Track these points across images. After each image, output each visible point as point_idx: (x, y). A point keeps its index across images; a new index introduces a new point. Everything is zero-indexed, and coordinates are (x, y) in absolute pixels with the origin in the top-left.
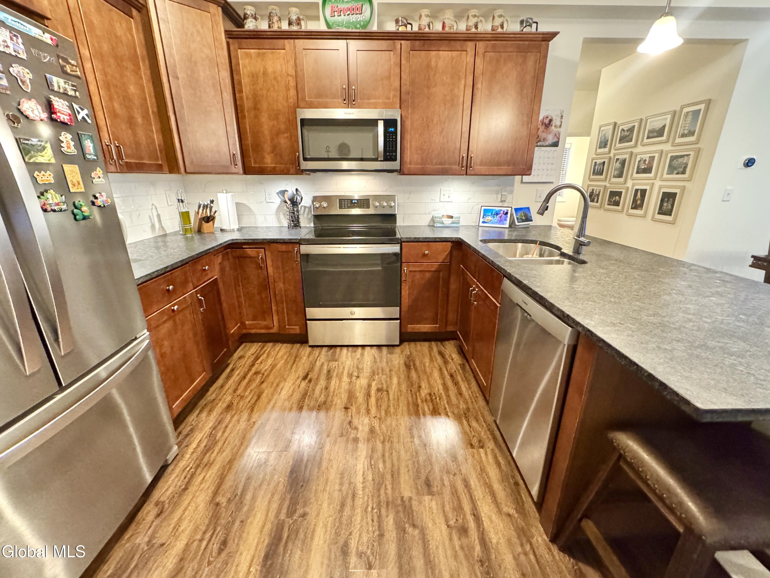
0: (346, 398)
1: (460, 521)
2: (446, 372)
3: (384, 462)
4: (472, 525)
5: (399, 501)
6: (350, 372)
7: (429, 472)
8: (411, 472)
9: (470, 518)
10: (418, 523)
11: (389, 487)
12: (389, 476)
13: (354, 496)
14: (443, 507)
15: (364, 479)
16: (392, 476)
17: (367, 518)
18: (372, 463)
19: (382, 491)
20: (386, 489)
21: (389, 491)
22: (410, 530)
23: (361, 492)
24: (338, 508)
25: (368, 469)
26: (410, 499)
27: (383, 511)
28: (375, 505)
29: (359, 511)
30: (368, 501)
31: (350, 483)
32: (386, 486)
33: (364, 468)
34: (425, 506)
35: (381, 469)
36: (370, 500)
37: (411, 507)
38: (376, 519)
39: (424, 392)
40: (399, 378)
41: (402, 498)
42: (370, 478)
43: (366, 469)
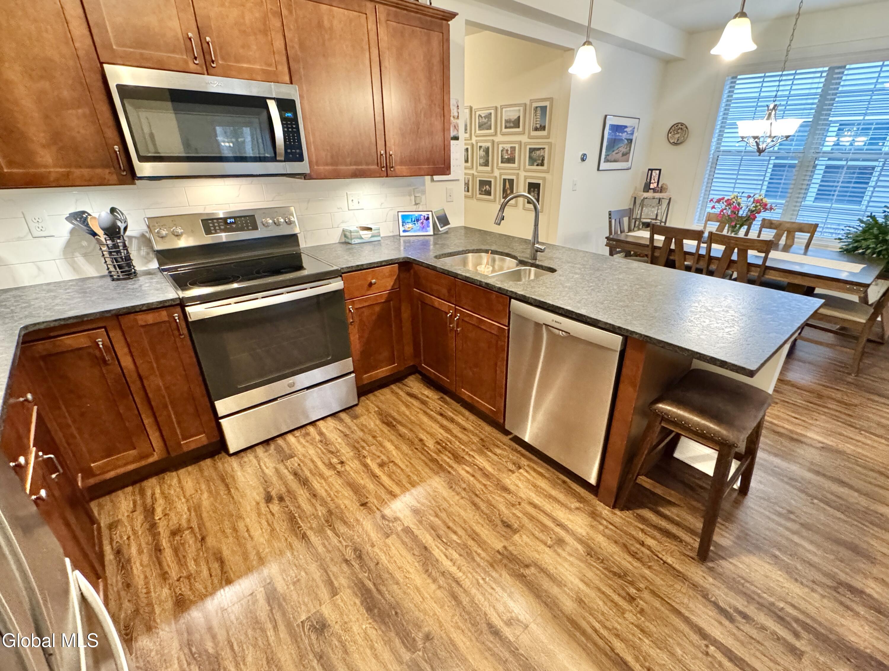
0: (351, 493)
1: (554, 536)
2: (432, 413)
3: (455, 533)
4: (562, 533)
5: (500, 557)
6: (327, 462)
7: (500, 515)
8: (485, 525)
9: (558, 529)
10: (527, 562)
11: (480, 551)
12: (470, 543)
13: (458, 583)
14: (533, 535)
15: (451, 560)
16: (473, 539)
17: (486, 590)
18: (444, 540)
19: (478, 559)
20: (479, 555)
21: (483, 554)
22: (527, 572)
23: (460, 574)
24: (453, 603)
25: (446, 549)
26: (505, 547)
27: (494, 574)
28: (482, 575)
29: (474, 591)
30: (473, 576)
31: (443, 574)
32: (476, 552)
33: (441, 551)
34: (521, 545)
35: (459, 541)
36: (474, 574)
37: (512, 554)
38: (494, 585)
39: (430, 443)
40: (391, 441)
41: (498, 552)
42: (456, 556)
43: (444, 550)
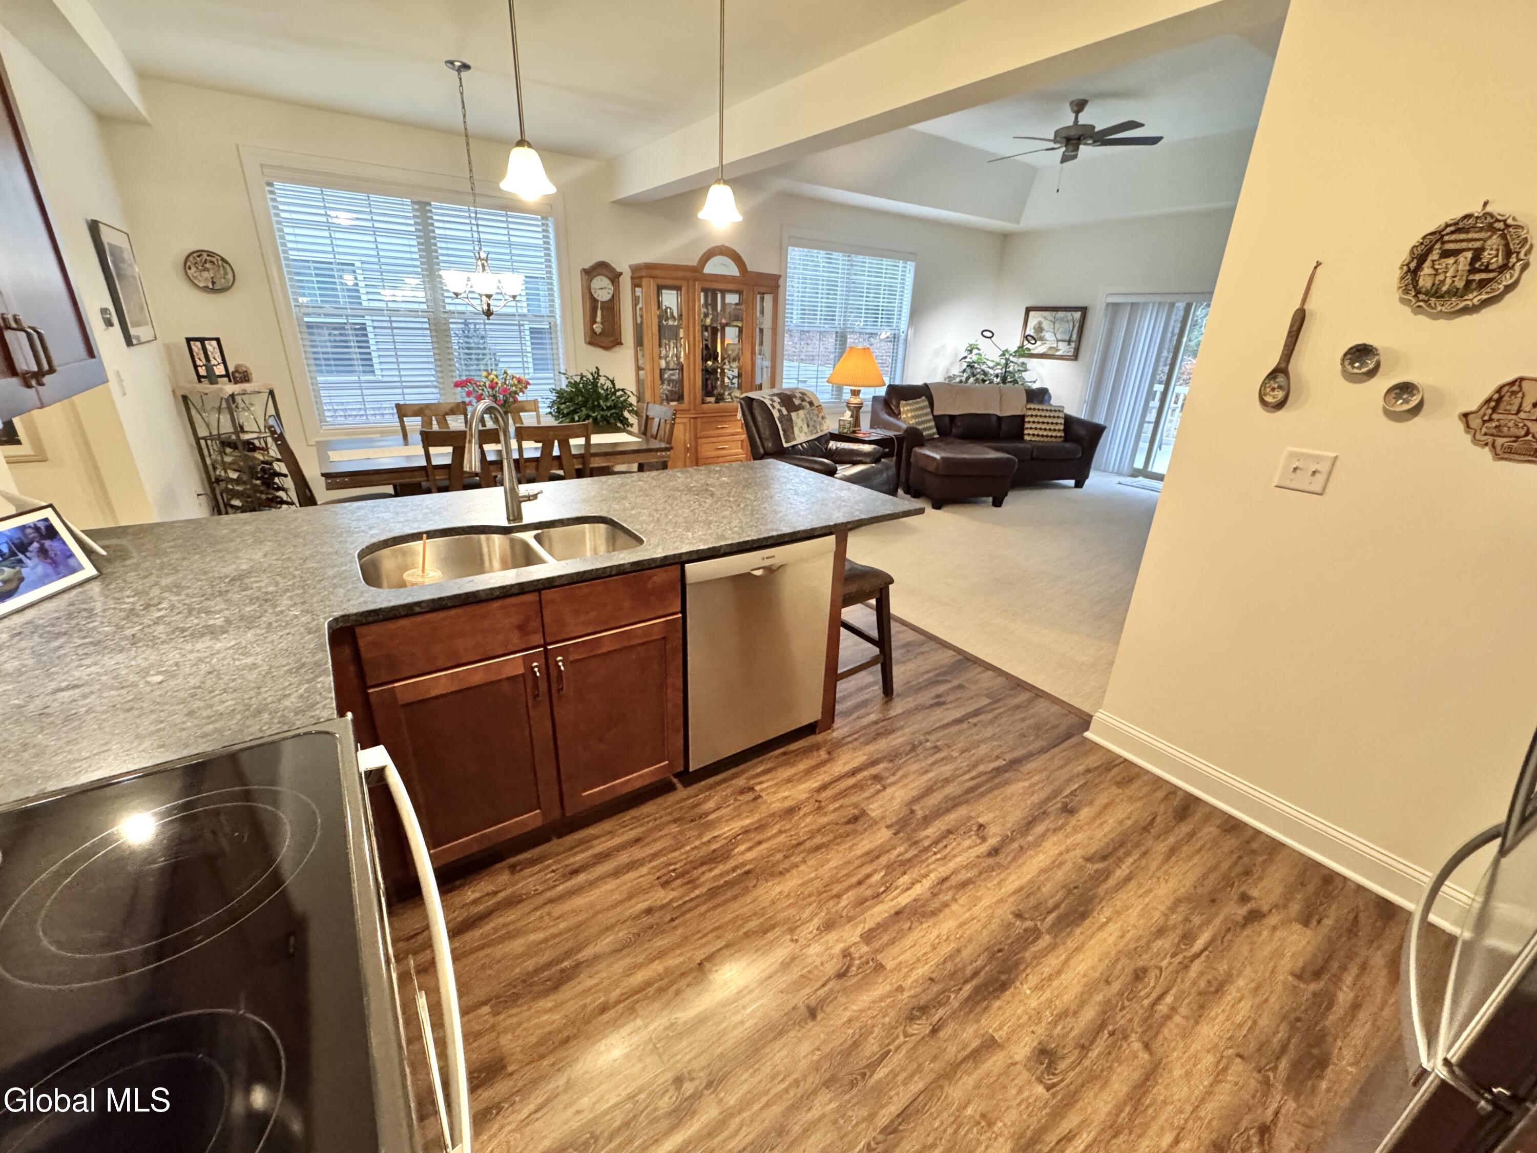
1: (870, 781)
2: (561, 888)
3: (868, 876)
4: (864, 774)
5: (901, 835)
7: (837, 824)
8: (854, 842)
9: (859, 776)
10: (905, 811)
11: (895, 853)
12: (884, 860)
13: (945, 880)
14: (867, 798)
15: (913, 884)
16: (878, 857)
18: (882, 889)
19: (908, 856)
20: (900, 855)
21: (900, 850)
22: (920, 813)
23: (932, 876)
24: (971, 886)
25: (896, 888)
26: (888, 827)
27: (926, 843)
28: (929, 854)
29: (952, 865)
30: (933, 864)
31: (934, 895)
32: (898, 856)
33: (899, 895)
34: (883, 812)
35: (883, 873)
36: (929, 862)
37: (897, 822)
38: (941, 845)
40: (633, 969)
41: (895, 834)
42: (906, 879)
43: (898, 891)
